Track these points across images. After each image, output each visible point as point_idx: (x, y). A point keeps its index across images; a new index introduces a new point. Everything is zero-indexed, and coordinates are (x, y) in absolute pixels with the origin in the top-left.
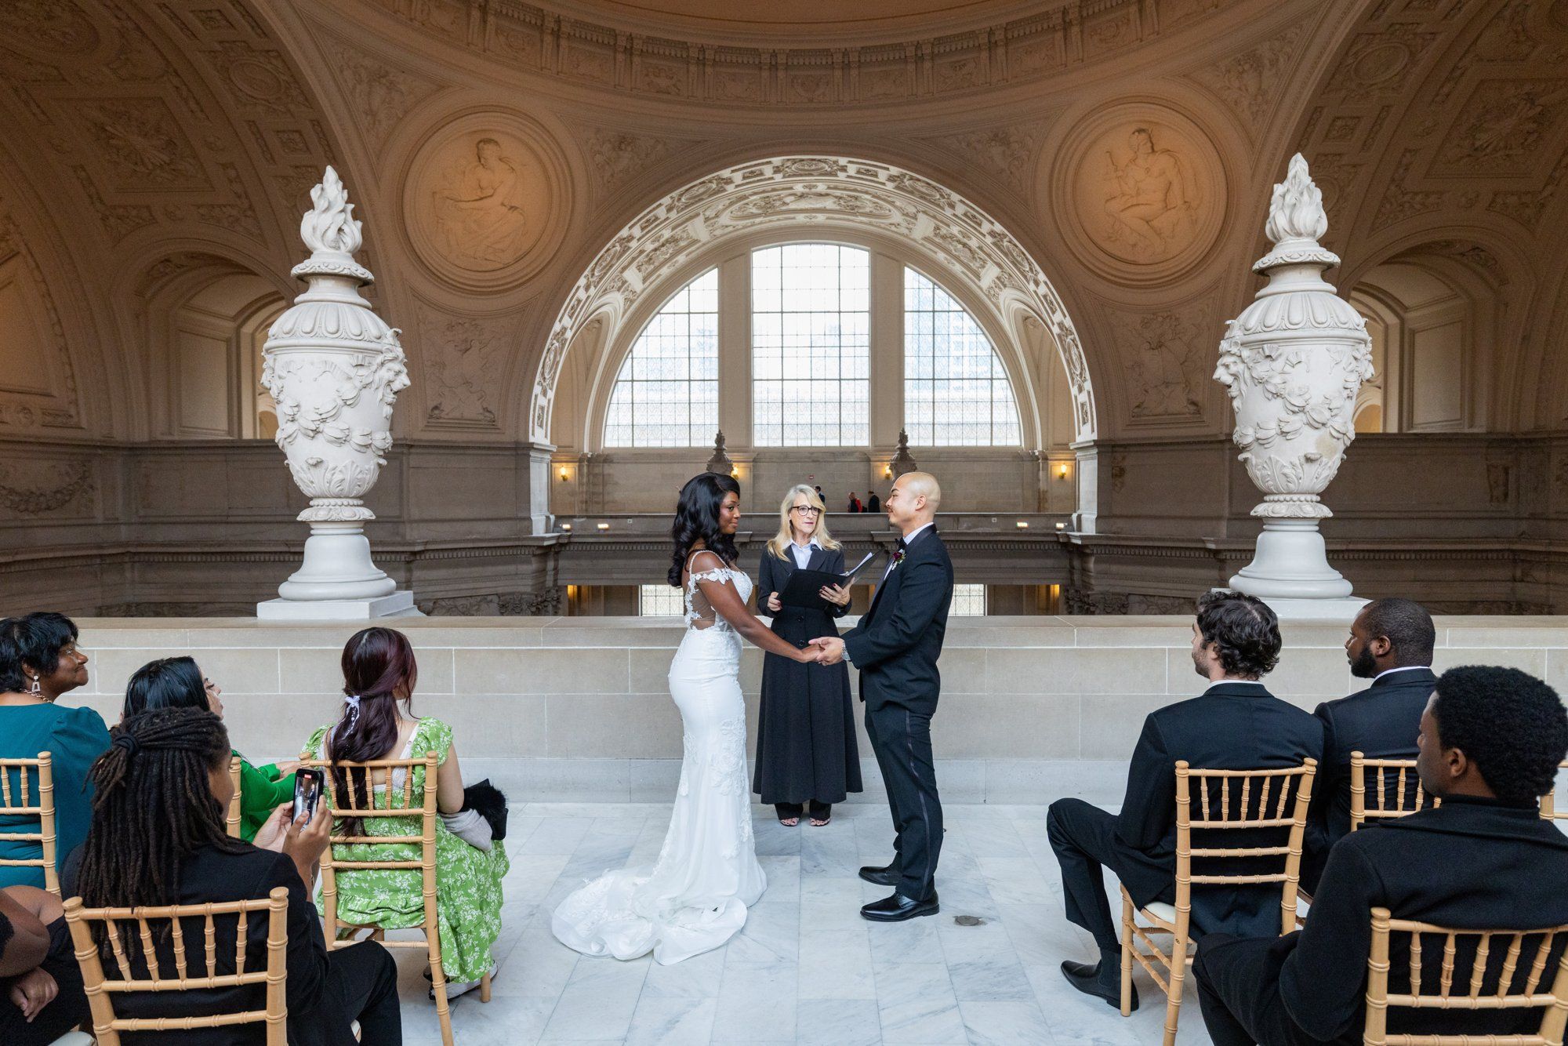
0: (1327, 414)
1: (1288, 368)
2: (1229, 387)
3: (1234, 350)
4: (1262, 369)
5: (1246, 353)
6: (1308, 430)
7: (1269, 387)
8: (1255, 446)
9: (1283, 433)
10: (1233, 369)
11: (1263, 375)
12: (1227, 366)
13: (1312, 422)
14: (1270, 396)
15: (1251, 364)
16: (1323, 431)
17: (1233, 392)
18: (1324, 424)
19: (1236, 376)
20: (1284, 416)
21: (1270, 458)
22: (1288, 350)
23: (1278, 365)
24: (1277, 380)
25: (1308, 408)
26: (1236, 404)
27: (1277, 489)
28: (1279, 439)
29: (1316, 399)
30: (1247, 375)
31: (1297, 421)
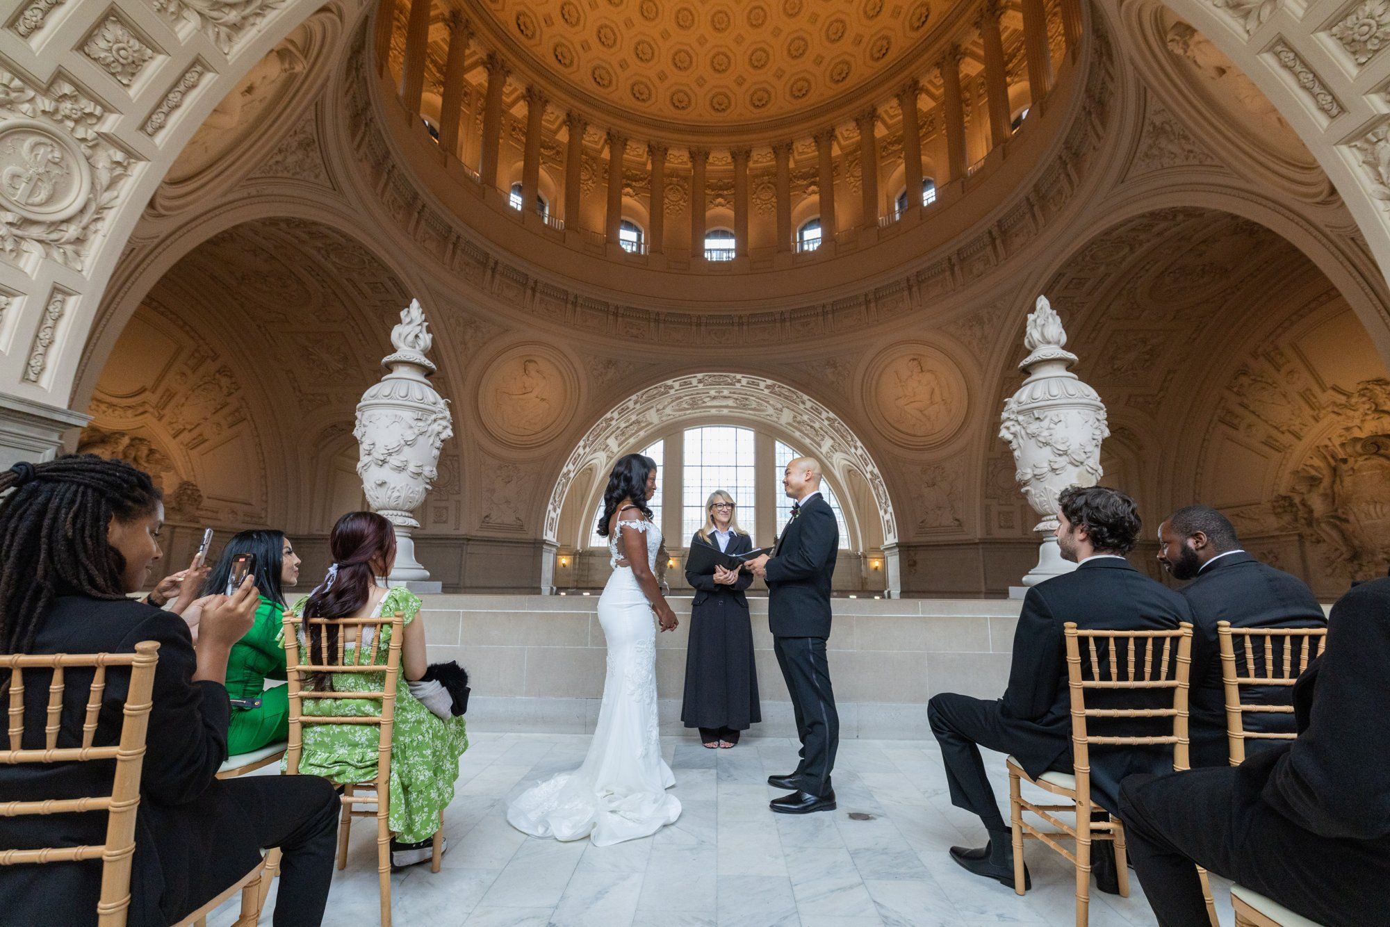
0: (1084, 456)
1: (1052, 426)
2: (1011, 442)
3: (1012, 417)
4: (1034, 427)
5: (1021, 418)
6: (1070, 467)
7: (1040, 439)
8: (1033, 481)
9: (1054, 470)
10: (1013, 429)
11: (1035, 431)
12: (1008, 428)
13: (1074, 462)
14: (1041, 445)
15: (1025, 425)
16: (1081, 468)
17: (1014, 445)
18: (1082, 463)
19: (1015, 435)
20: (1052, 458)
21: (1045, 488)
22: (1052, 414)
23: (1045, 423)
24: (1046, 433)
25: (1069, 452)
26: (1016, 454)
27: (1052, 510)
28: (1050, 474)
29: (1074, 446)
30: (1023, 432)
31: (1062, 461)
